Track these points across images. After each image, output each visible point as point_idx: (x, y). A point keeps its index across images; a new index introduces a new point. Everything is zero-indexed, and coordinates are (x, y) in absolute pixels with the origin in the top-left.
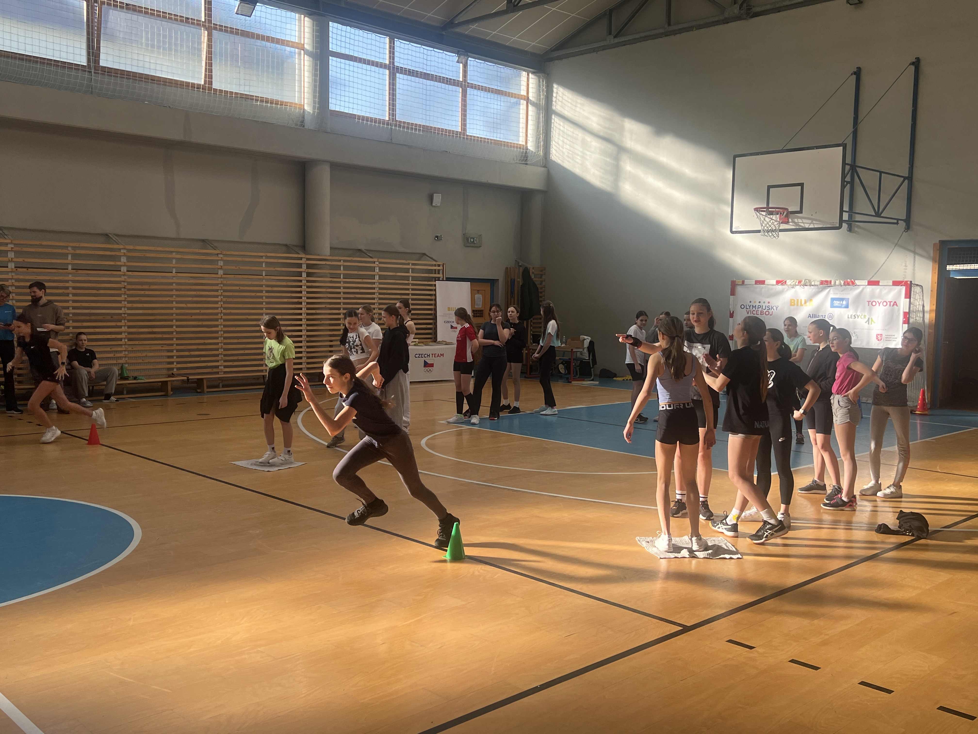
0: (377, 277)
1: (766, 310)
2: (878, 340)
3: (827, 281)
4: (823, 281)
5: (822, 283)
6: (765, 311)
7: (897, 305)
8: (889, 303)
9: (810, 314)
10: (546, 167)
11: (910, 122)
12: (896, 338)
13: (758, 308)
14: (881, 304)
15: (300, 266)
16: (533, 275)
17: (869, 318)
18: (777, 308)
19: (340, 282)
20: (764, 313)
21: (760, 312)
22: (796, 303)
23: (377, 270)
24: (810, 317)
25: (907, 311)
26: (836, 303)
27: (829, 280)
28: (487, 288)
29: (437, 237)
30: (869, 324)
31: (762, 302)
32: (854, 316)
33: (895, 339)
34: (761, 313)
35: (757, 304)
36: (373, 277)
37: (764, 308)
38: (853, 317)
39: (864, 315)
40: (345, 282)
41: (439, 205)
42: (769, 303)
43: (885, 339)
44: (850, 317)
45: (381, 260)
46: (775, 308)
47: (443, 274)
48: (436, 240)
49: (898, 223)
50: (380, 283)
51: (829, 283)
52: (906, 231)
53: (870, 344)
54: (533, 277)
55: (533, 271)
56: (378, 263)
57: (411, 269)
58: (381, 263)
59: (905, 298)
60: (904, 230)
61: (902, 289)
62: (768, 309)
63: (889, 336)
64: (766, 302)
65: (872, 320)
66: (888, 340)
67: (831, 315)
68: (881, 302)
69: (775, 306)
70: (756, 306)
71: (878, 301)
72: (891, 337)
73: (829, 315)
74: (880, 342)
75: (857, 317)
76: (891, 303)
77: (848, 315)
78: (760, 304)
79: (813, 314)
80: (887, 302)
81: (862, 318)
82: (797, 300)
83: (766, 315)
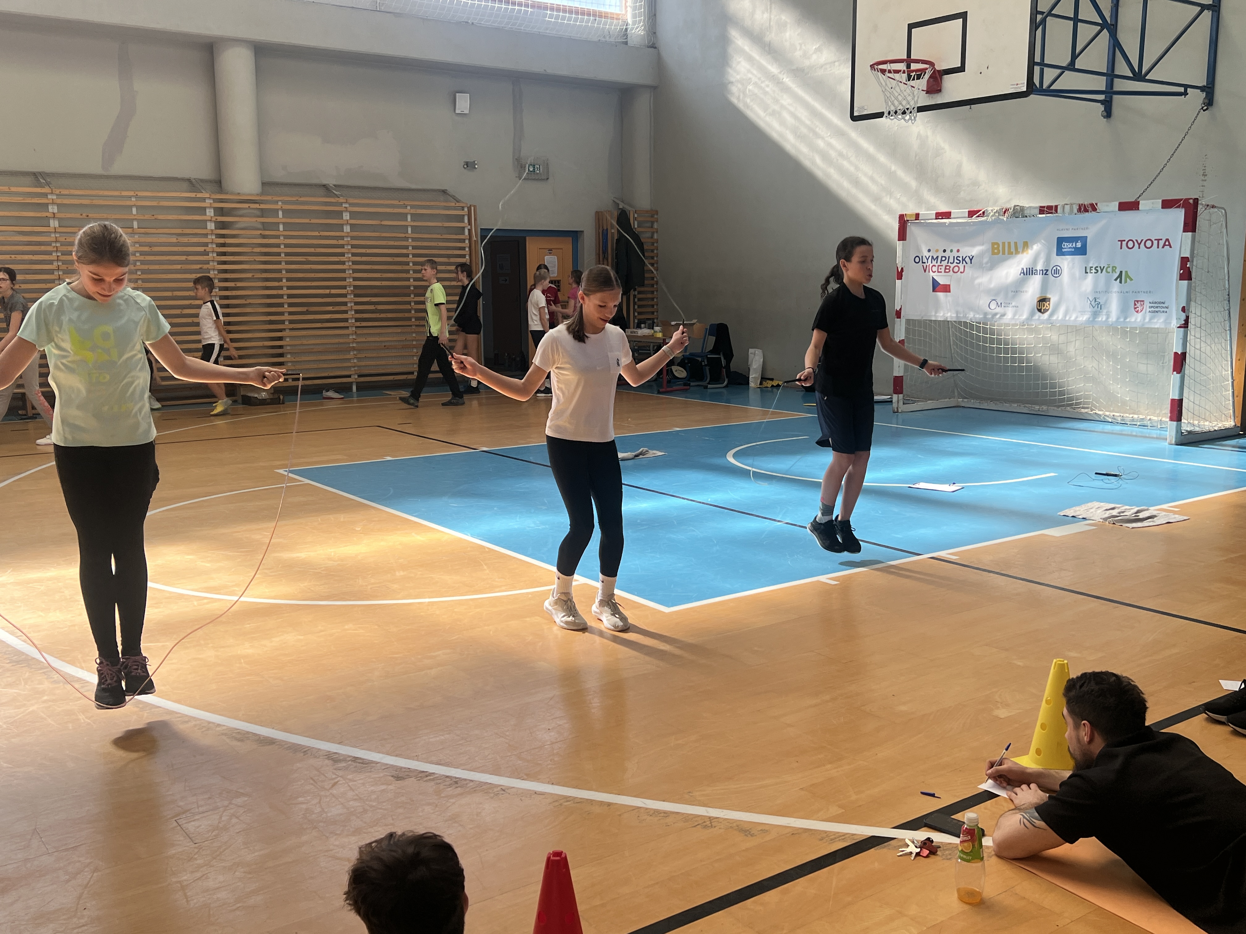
0: (347, 229)
1: (955, 264)
2: (1137, 312)
3: (1049, 208)
4: (1044, 207)
5: (1042, 210)
6: (952, 266)
7: (1169, 245)
8: (1155, 243)
9: (1023, 269)
10: (655, 48)
12: (1167, 308)
13: (942, 260)
14: (1142, 245)
15: (203, 210)
16: (636, 223)
17: (1121, 272)
18: (971, 260)
19: (277, 237)
20: (951, 269)
21: (943, 268)
22: (1001, 248)
23: (346, 216)
24: (1024, 273)
25: (1187, 254)
26: (1067, 246)
27: (1053, 204)
28: (567, 245)
29: (467, 164)
30: (1121, 282)
31: (948, 251)
32: (1095, 269)
33: (1165, 310)
34: (946, 269)
35: (941, 254)
36: (340, 227)
37: (951, 260)
38: (1094, 271)
39: (1113, 267)
40: (286, 237)
41: (467, 112)
42: (958, 251)
43: (1148, 310)
44: (1088, 271)
45: (351, 201)
46: (967, 260)
47: (470, 223)
48: (465, 168)
49: (1188, 94)
50: (353, 238)
51: (1053, 211)
52: (1205, 108)
53: (1122, 320)
54: (636, 227)
55: (636, 216)
56: (347, 206)
57: (412, 215)
58: (351, 205)
59: (1185, 231)
60: (1201, 107)
61: (1178, 215)
62: (957, 263)
63: (1155, 303)
64: (955, 250)
65: (1127, 275)
66: (1154, 312)
67: (1059, 268)
68: (1142, 240)
69: (968, 257)
70: (937, 257)
71: (1137, 241)
72: (1159, 305)
73: (1055, 268)
74: (1139, 316)
75: (1100, 271)
76: (1160, 241)
77: (1086, 267)
78: (944, 254)
79: (1028, 268)
80: (1153, 240)
81: (1109, 272)
82: (1004, 243)
83: (954, 272)
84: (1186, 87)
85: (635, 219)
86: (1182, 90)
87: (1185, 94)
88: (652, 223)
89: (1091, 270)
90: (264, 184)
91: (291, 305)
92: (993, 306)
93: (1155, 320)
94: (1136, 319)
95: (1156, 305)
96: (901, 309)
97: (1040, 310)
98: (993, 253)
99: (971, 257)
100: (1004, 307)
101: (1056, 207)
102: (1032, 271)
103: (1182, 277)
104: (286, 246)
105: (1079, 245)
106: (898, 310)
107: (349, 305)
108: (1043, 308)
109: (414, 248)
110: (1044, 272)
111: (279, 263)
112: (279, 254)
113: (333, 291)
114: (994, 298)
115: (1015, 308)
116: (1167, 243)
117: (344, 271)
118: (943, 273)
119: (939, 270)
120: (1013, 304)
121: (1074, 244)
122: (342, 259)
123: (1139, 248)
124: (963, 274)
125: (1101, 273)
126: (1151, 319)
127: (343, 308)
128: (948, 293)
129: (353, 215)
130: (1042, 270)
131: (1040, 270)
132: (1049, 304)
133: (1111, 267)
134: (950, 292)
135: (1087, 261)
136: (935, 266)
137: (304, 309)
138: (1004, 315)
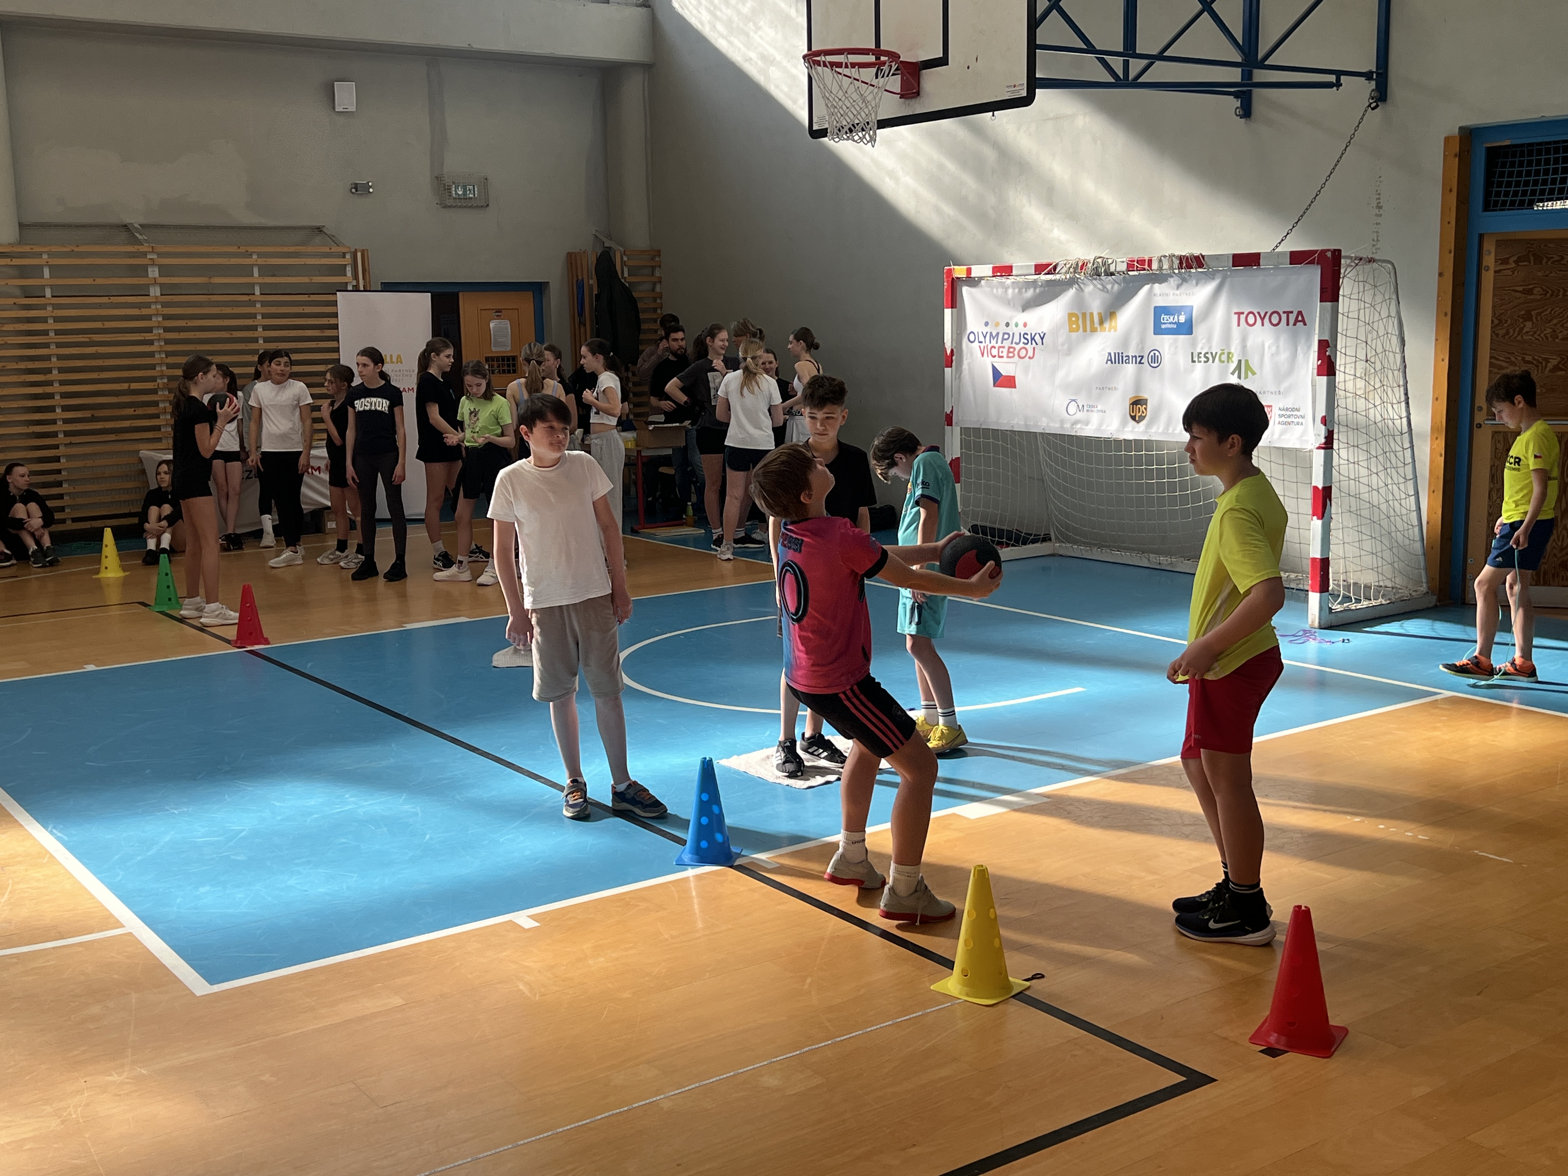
0: (155, 291)
1: (1021, 345)
3: (1141, 261)
4: (1134, 261)
5: (1132, 265)
6: (1018, 347)
7: (1303, 321)
8: (1284, 316)
9: (1110, 354)
10: (649, 6)
12: (1303, 417)
13: (1003, 339)
14: (1266, 320)
16: (625, 269)
17: (1240, 361)
18: (1042, 339)
19: (43, 307)
20: (1016, 352)
21: (1005, 350)
22: (1081, 322)
23: (154, 272)
24: (1111, 360)
25: (1326, 337)
26: (1167, 321)
27: (1146, 257)
28: (525, 304)
29: (356, 187)
30: (1239, 377)
31: (1012, 324)
32: (1205, 355)
33: (1300, 420)
34: (1009, 352)
35: (1002, 329)
37: (1016, 339)
38: (1203, 359)
39: (1229, 353)
40: (56, 307)
41: (353, 109)
42: (1025, 325)
43: (1278, 419)
44: (1196, 359)
45: (162, 249)
46: (1037, 338)
47: (356, 277)
48: (353, 193)
49: (1341, 85)
50: (165, 305)
51: (1146, 267)
52: (1373, 105)
54: (626, 275)
55: (625, 259)
56: (154, 256)
57: (260, 267)
58: (161, 255)
59: (1322, 299)
60: (1368, 104)
61: (1313, 275)
62: (1024, 343)
63: (1287, 409)
64: (1021, 325)
65: (1248, 367)
66: (1285, 423)
67: (1157, 353)
68: (1266, 313)
69: (1037, 335)
70: (998, 334)
71: (1259, 313)
72: (1292, 413)
73: (1152, 354)
75: (1211, 359)
76: (1290, 315)
77: (1192, 353)
78: (1007, 330)
79: (1116, 352)
80: (1281, 314)
81: (1223, 362)
82: (1084, 315)
83: (1020, 357)
84: (1339, 73)
85: (623, 263)
86: (1332, 78)
87: (1338, 84)
88: (653, 268)
89: (1199, 357)
90: (21, 226)
91: (65, 408)
92: (1072, 409)
93: (1287, 437)
95: (1289, 413)
96: (952, 412)
97: (1133, 418)
98: (1071, 330)
99: (1042, 335)
100: (1087, 411)
101: (1150, 260)
102: (1122, 357)
103: (1321, 371)
104: (57, 320)
105: (1182, 319)
106: (948, 412)
107: (161, 405)
108: (1138, 415)
109: (264, 316)
110: (1138, 359)
111: (46, 346)
112: (45, 333)
113: (135, 386)
114: (1074, 398)
115: (1101, 414)
116: (1300, 318)
117: (151, 355)
118: (1005, 359)
119: (1001, 354)
120: (1099, 408)
121: (1176, 317)
122: (148, 336)
123: (1263, 325)
124: (1031, 360)
125: (1213, 362)
126: (1281, 434)
127: (151, 410)
128: (1013, 389)
129: (165, 270)
130: (1136, 356)
131: (1132, 357)
132: (1146, 409)
133: (1226, 354)
134: (1015, 387)
135: (1194, 344)
136: (995, 348)
137: (87, 414)
138: (1087, 424)
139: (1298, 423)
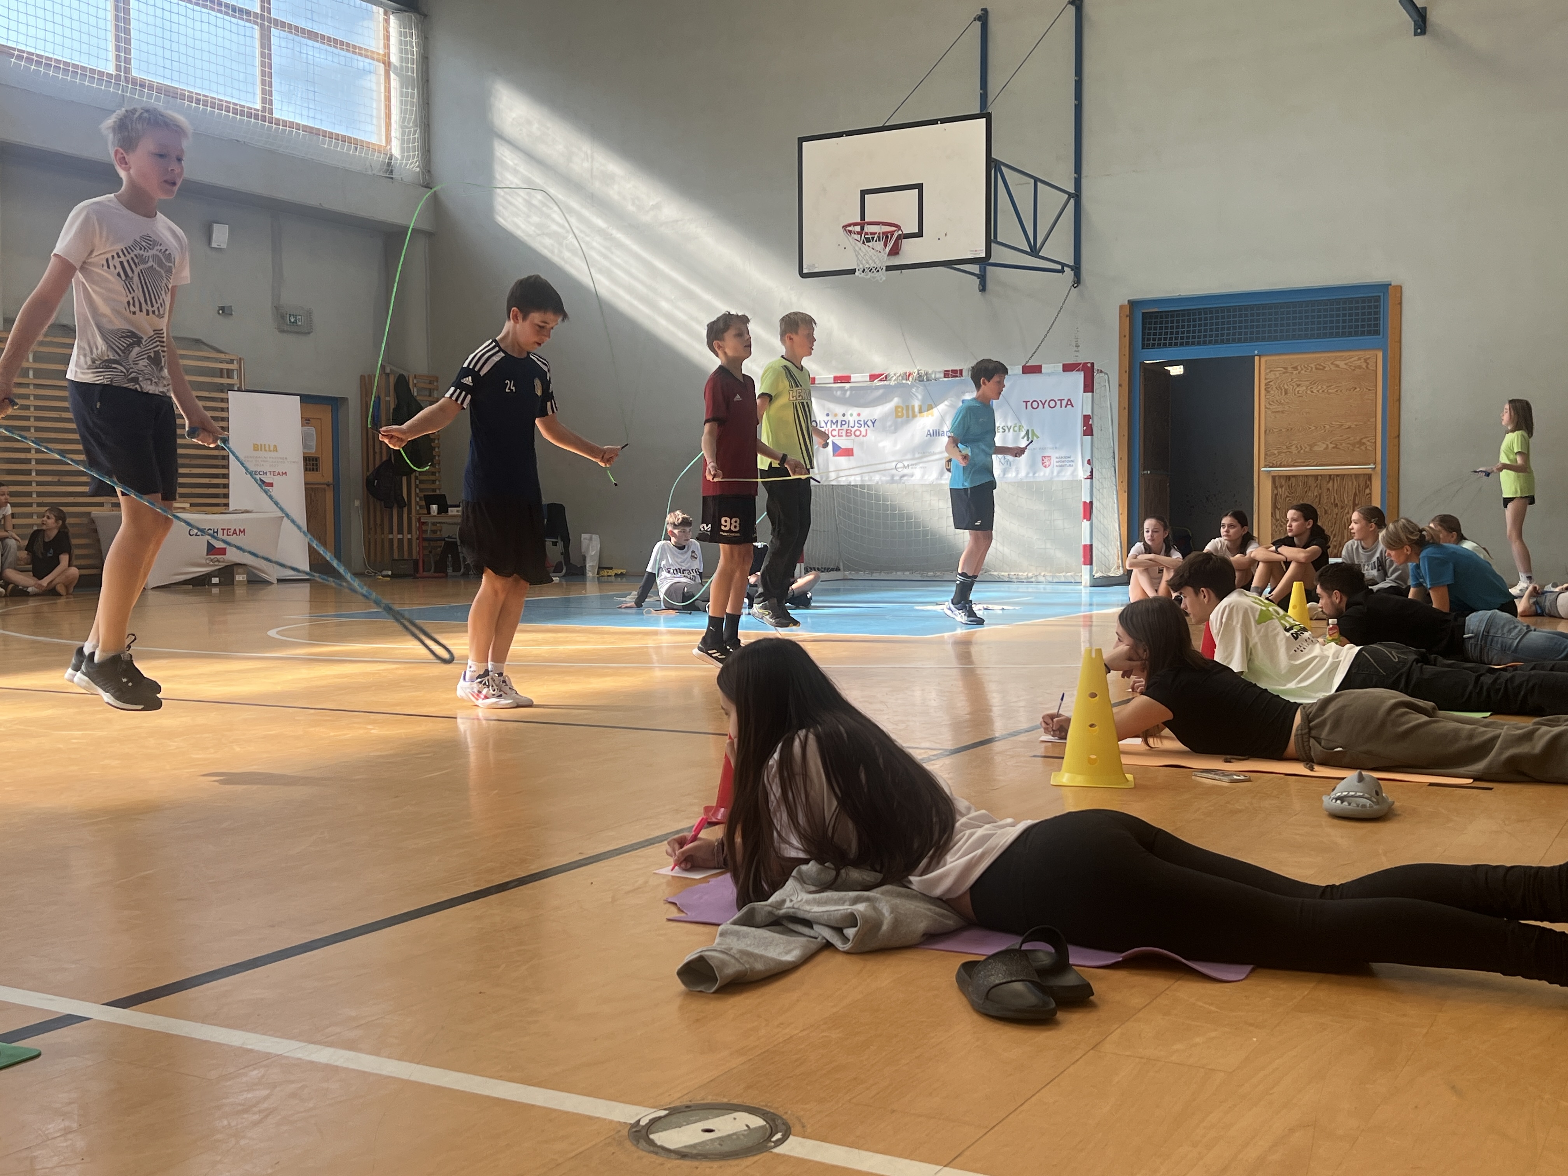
1: (856, 428)
2: (1045, 467)
3: (955, 371)
4: (949, 371)
5: (947, 374)
6: (853, 430)
7: (1071, 405)
8: (1058, 403)
9: (929, 431)
10: (432, 188)
11: (1072, 102)
12: (1072, 461)
13: (842, 425)
14: (1046, 404)
16: (415, 390)
17: (1028, 430)
20: (853, 433)
21: (844, 431)
22: (905, 411)
24: (930, 434)
25: (1089, 413)
27: (958, 368)
28: (325, 414)
29: (222, 308)
30: (1028, 440)
31: (847, 414)
32: (1003, 428)
33: (1071, 464)
34: (847, 433)
35: (840, 418)
37: (852, 424)
38: (1001, 430)
39: (1020, 426)
41: (224, 246)
42: (859, 415)
43: (1056, 464)
46: (870, 423)
47: (240, 380)
48: (220, 314)
49: (1064, 272)
51: (958, 375)
52: (1075, 285)
53: (1031, 475)
54: (416, 394)
59: (1085, 392)
60: (1072, 285)
61: (1078, 378)
62: (858, 427)
63: (1062, 458)
64: (855, 414)
65: (1034, 434)
66: (1061, 466)
68: (1046, 401)
69: (869, 421)
70: (837, 421)
71: (1041, 401)
72: (1066, 459)
74: (1048, 470)
75: (1007, 430)
76: (1063, 401)
78: (843, 418)
79: (935, 429)
80: (1057, 400)
81: (1016, 431)
82: (907, 407)
83: (855, 436)
84: (1063, 265)
85: (415, 385)
86: (1059, 267)
87: (1062, 271)
88: (431, 390)
89: (998, 429)
92: (900, 467)
93: (1063, 474)
94: (1044, 474)
97: (949, 470)
98: (897, 417)
99: (873, 421)
100: (912, 468)
101: (961, 371)
102: (939, 431)
103: (1085, 433)
114: (900, 460)
115: (923, 468)
116: (1069, 403)
118: (844, 437)
119: (842, 433)
120: (921, 465)
123: (1044, 408)
124: (865, 438)
126: (1059, 473)
128: (851, 457)
131: (947, 431)
134: (853, 455)
136: (835, 430)
137: (56, 479)
138: (912, 476)
139: (1070, 465)
